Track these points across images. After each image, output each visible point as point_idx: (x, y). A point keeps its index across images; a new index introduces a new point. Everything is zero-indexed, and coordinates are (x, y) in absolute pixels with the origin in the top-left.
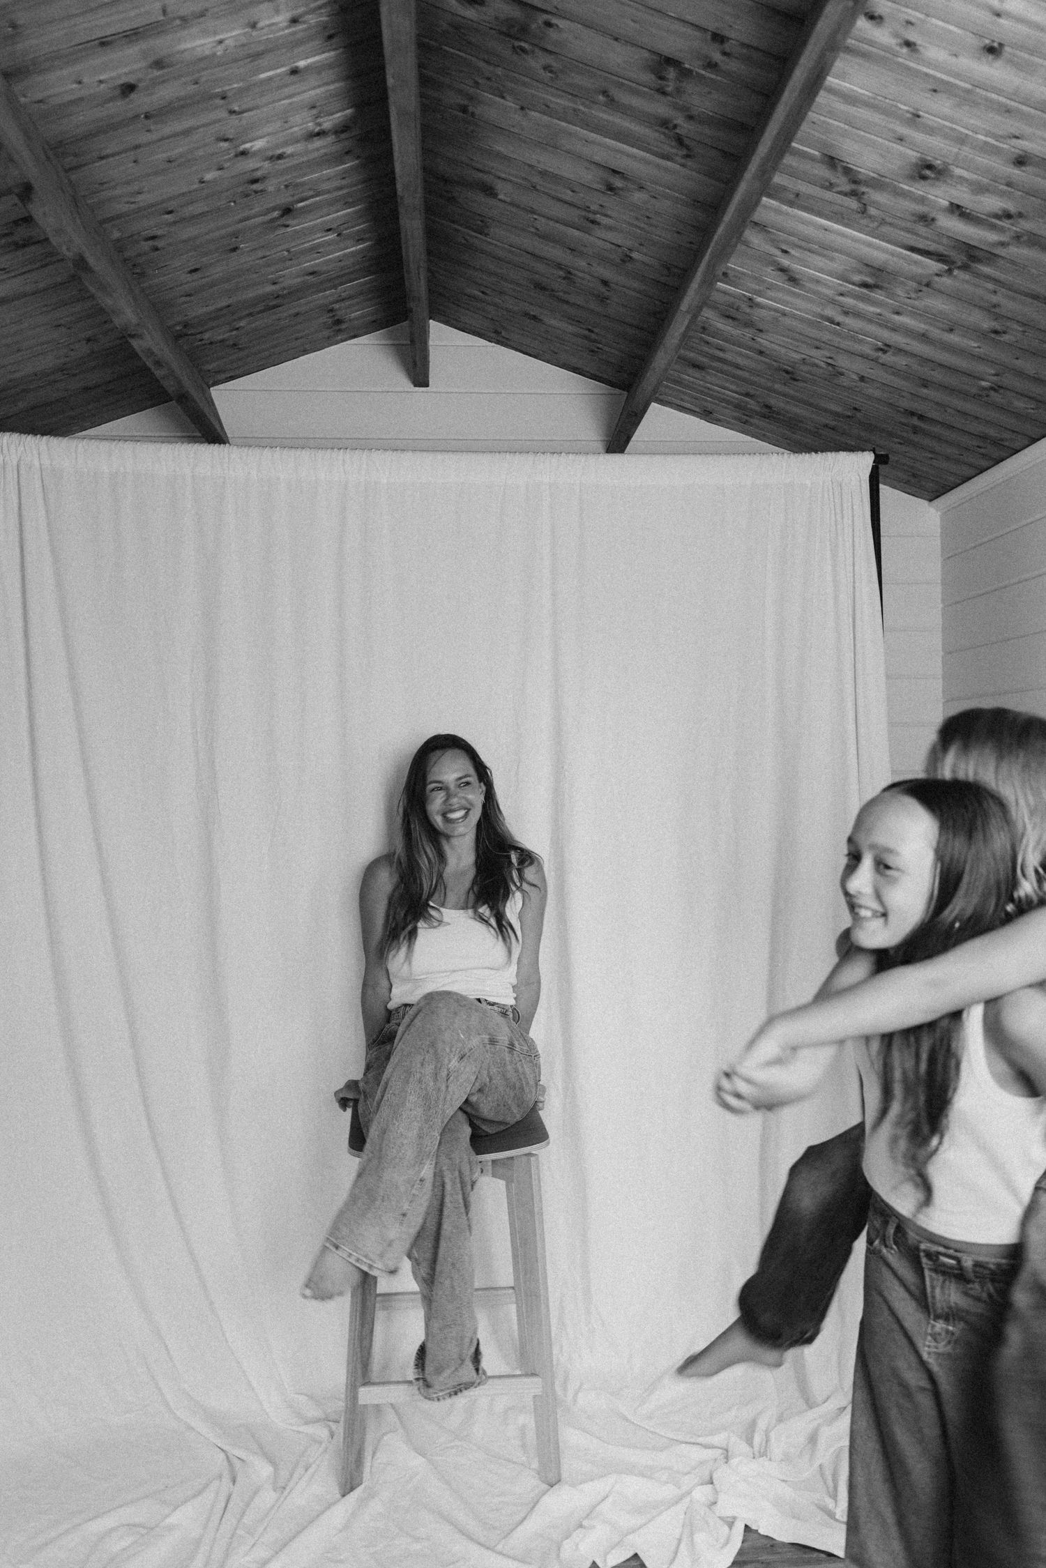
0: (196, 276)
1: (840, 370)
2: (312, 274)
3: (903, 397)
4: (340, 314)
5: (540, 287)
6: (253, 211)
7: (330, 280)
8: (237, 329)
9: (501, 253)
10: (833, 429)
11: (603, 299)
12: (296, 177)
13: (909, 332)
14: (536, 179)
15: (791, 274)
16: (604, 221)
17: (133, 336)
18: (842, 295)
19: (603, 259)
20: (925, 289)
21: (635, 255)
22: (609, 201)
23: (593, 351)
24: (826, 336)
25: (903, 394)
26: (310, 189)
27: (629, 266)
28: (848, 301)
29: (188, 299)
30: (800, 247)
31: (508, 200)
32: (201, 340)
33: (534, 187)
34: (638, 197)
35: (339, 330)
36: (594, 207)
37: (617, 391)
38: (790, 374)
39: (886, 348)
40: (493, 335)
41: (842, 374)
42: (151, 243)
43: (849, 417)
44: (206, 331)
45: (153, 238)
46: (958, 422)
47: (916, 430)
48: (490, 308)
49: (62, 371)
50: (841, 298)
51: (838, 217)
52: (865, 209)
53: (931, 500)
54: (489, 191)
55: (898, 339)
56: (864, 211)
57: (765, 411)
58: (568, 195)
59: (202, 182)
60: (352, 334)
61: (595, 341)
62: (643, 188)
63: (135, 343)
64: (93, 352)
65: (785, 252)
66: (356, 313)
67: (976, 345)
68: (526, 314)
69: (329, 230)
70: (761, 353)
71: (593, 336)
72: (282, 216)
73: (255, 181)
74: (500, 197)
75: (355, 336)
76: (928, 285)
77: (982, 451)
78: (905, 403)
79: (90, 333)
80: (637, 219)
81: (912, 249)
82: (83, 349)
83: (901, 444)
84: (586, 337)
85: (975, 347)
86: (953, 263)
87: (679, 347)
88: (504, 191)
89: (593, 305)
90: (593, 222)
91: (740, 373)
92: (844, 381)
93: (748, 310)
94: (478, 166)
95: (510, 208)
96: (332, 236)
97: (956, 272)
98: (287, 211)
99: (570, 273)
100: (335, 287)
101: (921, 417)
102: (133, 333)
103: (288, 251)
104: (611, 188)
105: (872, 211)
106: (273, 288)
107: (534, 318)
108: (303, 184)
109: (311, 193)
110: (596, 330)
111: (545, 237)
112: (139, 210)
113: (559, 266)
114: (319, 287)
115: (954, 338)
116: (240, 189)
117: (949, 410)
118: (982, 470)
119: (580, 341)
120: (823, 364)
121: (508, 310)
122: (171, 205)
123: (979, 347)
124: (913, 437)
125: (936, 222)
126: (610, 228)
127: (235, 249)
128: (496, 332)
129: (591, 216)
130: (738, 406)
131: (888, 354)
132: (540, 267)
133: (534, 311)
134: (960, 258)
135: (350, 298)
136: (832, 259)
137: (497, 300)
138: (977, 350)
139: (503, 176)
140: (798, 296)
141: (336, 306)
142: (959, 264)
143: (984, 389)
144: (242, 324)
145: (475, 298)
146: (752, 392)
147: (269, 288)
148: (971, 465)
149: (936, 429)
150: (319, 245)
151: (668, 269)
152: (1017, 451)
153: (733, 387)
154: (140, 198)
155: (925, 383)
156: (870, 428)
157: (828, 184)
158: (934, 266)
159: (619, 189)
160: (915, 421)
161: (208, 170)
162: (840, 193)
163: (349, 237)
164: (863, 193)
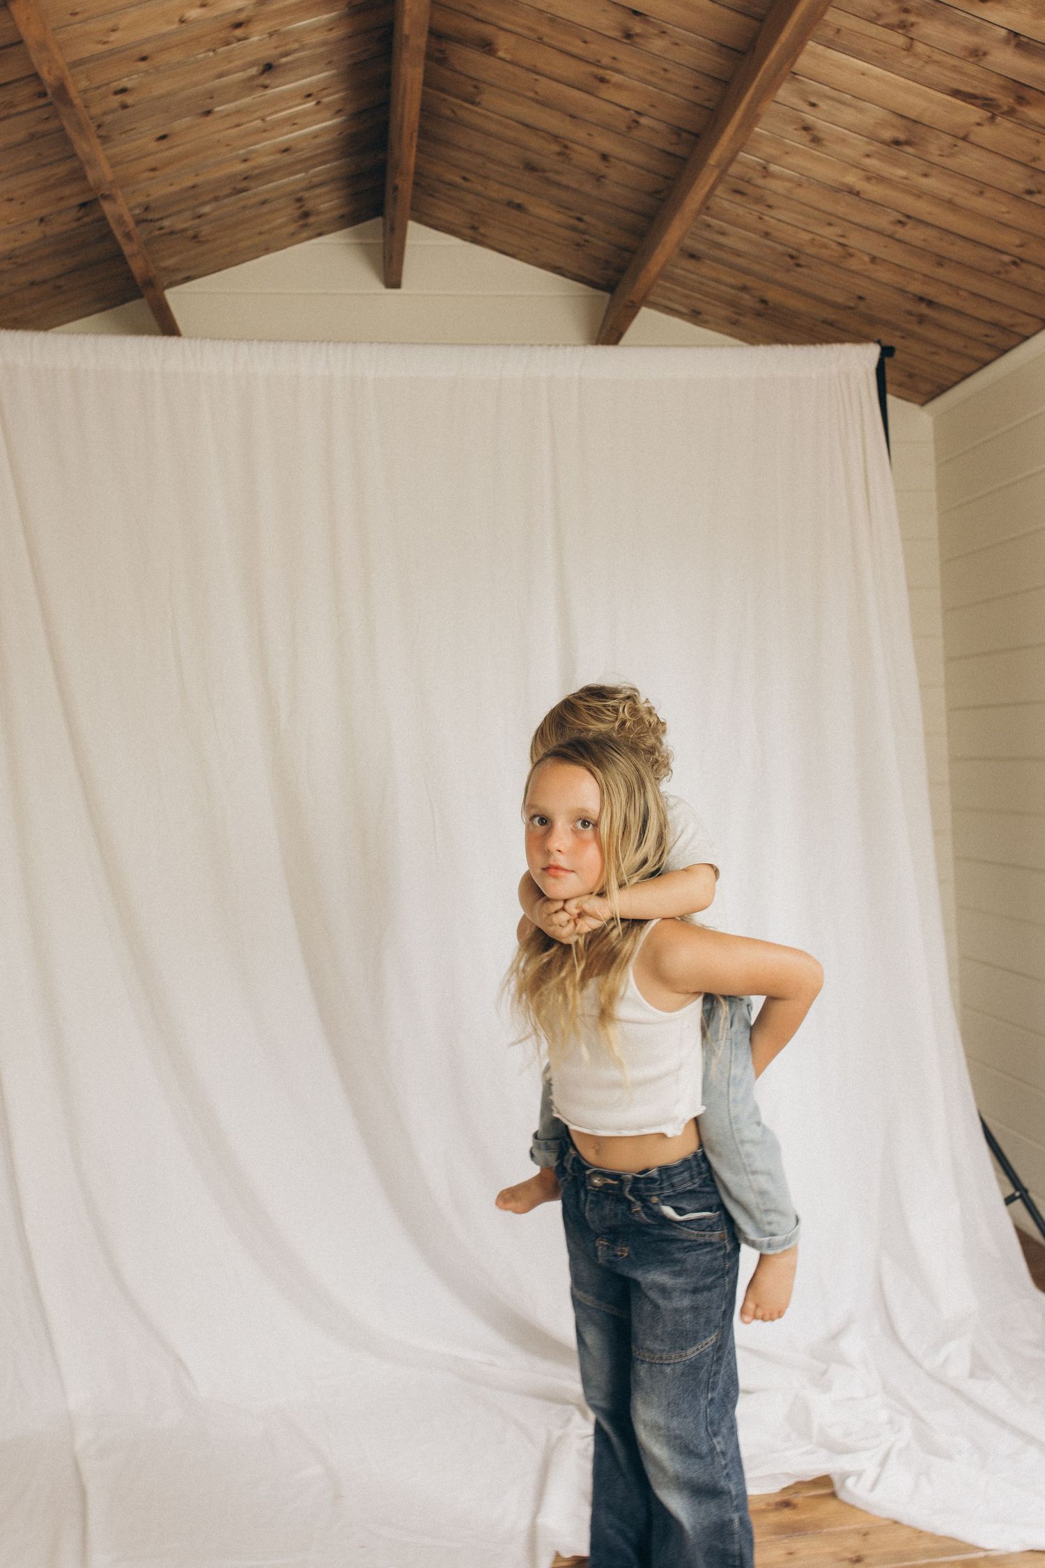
0: (165, 143)
1: (851, 251)
2: (286, 150)
3: (915, 279)
4: (309, 205)
5: (530, 167)
6: (232, 65)
7: (301, 161)
8: (200, 217)
9: (493, 127)
10: (831, 324)
11: (599, 178)
12: (281, 24)
13: (936, 198)
14: (544, 29)
15: (815, 133)
16: (616, 78)
17: (105, 197)
18: (868, 156)
19: (608, 128)
20: (960, 143)
21: (644, 121)
22: (625, 55)
23: (579, 245)
24: (841, 209)
25: (916, 276)
26: (296, 41)
27: (636, 133)
28: (872, 163)
29: (152, 174)
30: (832, 99)
31: (508, 57)
32: (161, 228)
33: (540, 39)
34: (658, 45)
35: (305, 226)
36: (606, 61)
37: (600, 293)
38: (795, 258)
39: (907, 219)
40: (469, 232)
41: (851, 255)
42: (119, 98)
43: (851, 308)
44: (166, 217)
45: (123, 91)
46: (970, 306)
47: (921, 319)
48: (470, 198)
49: (10, 258)
50: (868, 161)
51: (879, 59)
52: (911, 46)
53: (923, 404)
54: (487, 46)
55: (922, 208)
56: (909, 49)
57: (759, 306)
58: (577, 47)
59: (182, 21)
60: (318, 231)
61: (584, 232)
62: (664, 32)
63: (107, 207)
64: (45, 237)
65: (813, 105)
66: (327, 203)
67: (1004, 209)
68: (510, 204)
69: (309, 95)
70: (766, 235)
71: (582, 226)
72: (263, 72)
73: (238, 25)
74: (501, 54)
75: (320, 235)
76: (964, 139)
77: (989, 340)
78: (916, 287)
79: (44, 212)
80: (652, 73)
81: (956, 93)
82: (35, 232)
83: (903, 337)
84: (574, 229)
85: (1003, 213)
86: (998, 107)
87: (699, 212)
88: (505, 44)
89: (588, 187)
90: (602, 80)
91: (739, 261)
92: (853, 264)
93: (760, 182)
94: (480, 15)
95: (510, 67)
96: (310, 104)
97: (999, 119)
98: (268, 68)
99: (566, 147)
100: (306, 170)
101: (930, 303)
102: (107, 193)
103: (263, 120)
104: (628, 36)
105: (920, 48)
106: (244, 166)
107: (519, 207)
108: (289, 32)
109: (296, 46)
110: (586, 218)
111: (544, 103)
112: (112, 53)
113: (556, 138)
114: (289, 169)
115: (980, 204)
116: (222, 35)
117: (962, 293)
118: (986, 364)
119: (567, 233)
120: (834, 246)
121: (491, 199)
122: (147, 49)
123: (1008, 212)
124: (918, 329)
125: (988, 57)
126: (618, 86)
127: (208, 113)
128: (473, 228)
129: (601, 72)
130: (732, 304)
131: (909, 226)
132: (535, 142)
133: (519, 198)
134: (1006, 101)
135: (321, 185)
136: (861, 110)
137: (480, 188)
138: (1007, 216)
139: (508, 26)
140: (819, 160)
141: (306, 195)
142: (1005, 108)
143: (1004, 264)
144: (206, 209)
145: (452, 185)
146: (749, 284)
147: (241, 167)
148: (973, 358)
149: (945, 318)
150: (297, 115)
151: (679, 135)
152: (1026, 338)
153: (731, 280)
154: (114, 37)
155: (941, 261)
156: (872, 321)
157: (874, 15)
158: (974, 113)
159: (637, 35)
160: (923, 309)
161: (191, 6)
162: (886, 26)
163: (328, 106)
164: (912, 25)
